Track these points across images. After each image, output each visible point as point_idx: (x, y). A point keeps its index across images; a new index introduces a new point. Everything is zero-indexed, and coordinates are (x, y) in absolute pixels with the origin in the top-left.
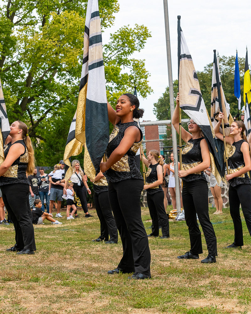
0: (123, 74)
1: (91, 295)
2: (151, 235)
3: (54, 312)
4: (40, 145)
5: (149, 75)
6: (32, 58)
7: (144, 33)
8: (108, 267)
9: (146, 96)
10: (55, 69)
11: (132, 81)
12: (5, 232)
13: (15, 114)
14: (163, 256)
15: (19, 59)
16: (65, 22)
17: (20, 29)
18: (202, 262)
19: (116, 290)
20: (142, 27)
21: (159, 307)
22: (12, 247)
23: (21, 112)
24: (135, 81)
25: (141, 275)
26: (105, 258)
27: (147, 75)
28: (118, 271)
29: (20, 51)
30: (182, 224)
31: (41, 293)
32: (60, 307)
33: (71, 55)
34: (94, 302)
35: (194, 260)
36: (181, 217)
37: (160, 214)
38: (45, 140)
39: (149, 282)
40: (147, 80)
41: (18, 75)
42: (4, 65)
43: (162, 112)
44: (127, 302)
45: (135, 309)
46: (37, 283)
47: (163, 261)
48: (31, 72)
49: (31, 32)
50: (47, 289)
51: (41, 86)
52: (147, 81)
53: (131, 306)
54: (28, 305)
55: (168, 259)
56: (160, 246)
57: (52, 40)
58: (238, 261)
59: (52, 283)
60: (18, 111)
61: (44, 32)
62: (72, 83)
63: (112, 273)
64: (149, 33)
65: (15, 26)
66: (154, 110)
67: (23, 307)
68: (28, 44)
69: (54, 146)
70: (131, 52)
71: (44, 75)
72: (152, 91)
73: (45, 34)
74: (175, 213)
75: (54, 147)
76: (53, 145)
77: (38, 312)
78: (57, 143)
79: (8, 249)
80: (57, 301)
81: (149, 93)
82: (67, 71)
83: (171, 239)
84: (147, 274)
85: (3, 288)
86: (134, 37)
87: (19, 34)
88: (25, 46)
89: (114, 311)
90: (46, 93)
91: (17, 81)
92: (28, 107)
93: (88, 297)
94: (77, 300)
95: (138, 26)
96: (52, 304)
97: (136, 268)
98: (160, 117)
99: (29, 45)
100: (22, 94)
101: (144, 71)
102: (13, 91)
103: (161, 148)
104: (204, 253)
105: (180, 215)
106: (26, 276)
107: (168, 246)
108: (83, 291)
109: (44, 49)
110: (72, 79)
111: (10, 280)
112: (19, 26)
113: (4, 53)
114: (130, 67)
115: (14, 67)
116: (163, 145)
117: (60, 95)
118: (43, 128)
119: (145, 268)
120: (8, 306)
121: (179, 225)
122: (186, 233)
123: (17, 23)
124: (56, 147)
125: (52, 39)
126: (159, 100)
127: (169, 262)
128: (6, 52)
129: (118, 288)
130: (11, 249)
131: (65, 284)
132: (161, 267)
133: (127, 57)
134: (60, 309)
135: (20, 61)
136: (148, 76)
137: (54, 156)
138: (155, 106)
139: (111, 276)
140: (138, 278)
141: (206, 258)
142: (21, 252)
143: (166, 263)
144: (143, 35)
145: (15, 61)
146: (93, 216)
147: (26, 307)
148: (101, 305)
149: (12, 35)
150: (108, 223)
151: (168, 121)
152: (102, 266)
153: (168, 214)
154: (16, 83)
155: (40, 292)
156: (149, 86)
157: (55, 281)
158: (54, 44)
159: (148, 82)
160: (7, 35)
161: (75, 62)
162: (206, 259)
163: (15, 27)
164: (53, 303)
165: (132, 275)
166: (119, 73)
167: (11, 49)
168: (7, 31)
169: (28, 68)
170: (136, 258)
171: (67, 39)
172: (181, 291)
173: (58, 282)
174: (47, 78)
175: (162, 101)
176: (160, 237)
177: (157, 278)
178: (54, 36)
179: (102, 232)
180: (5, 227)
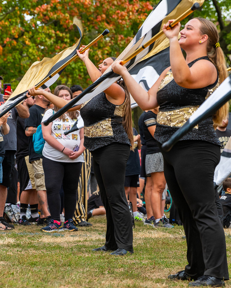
12: (165, 241)
22: (179, 270)
79: (172, 275)
130: (178, 275)
142: (198, 281)
180: (165, 232)
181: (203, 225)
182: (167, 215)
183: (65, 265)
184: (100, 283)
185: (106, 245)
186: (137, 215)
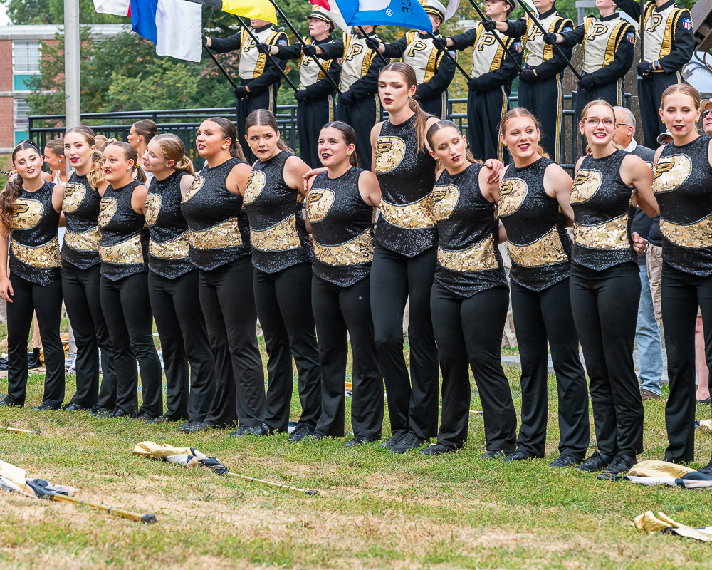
58: (281, 513)
98: (21, 15)
103: (19, 121)
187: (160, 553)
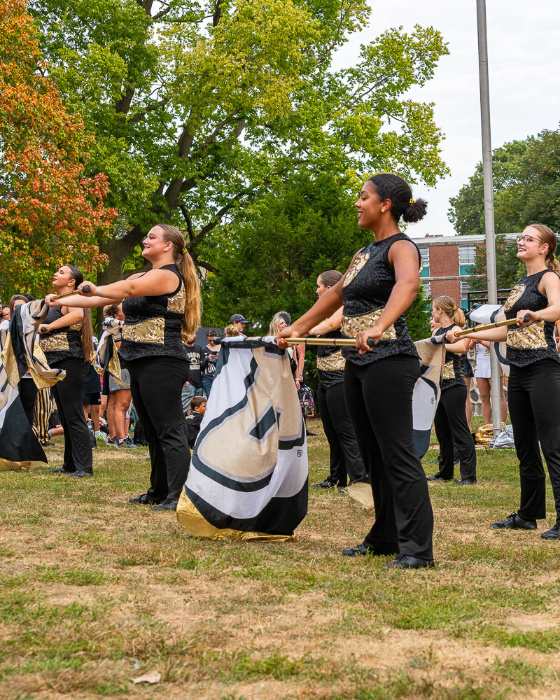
0: (386, 132)
1: (306, 598)
2: (437, 477)
3: (226, 632)
4: (207, 282)
5: (443, 136)
6: (191, 94)
7: (433, 45)
8: (345, 542)
9: (435, 183)
10: (240, 119)
11: (406, 149)
12: (128, 463)
13: (154, 215)
14: (460, 522)
15: (163, 97)
16: (262, 16)
17: (166, 30)
18: (544, 537)
19: (359, 590)
20: (430, 31)
21: (448, 627)
22: (141, 494)
23: (166, 210)
24: (412, 150)
25: (412, 561)
26: (337, 522)
27: (437, 137)
28: (363, 550)
29: (165, 78)
30: (504, 456)
31: (200, 592)
32: (239, 623)
33: (274, 91)
34: (311, 614)
35: (527, 531)
36: (503, 441)
37: (457, 434)
38: (217, 272)
39: (429, 576)
40: (438, 147)
41: (161, 131)
42: (131, 109)
43: (468, 217)
44: (380, 615)
45: (397, 631)
46: (191, 571)
47: (461, 532)
48: (189, 124)
49: (190, 39)
50: (211, 585)
51: (209, 156)
52: (438, 149)
53: (389, 623)
54: (171, 616)
55: (471, 528)
56: (454, 499)
57: (233, 57)
59: (224, 571)
60: (161, 207)
61: (216, 37)
62: (276, 151)
63: (352, 553)
64: (443, 45)
65: (154, 23)
66: (450, 212)
67: (161, 620)
68: (182, 63)
69: (235, 284)
70: (403, 85)
71: (217, 133)
72: (448, 171)
73: (220, 43)
74: (489, 431)
75: (235, 286)
76: (232, 283)
77: (192, 631)
78: (242, 278)
79: (133, 498)
80: (232, 609)
81: (442, 175)
82: (266, 126)
83: (479, 486)
84: (425, 559)
85: (118, 579)
86: (412, 54)
87: (162, 41)
88: (177, 67)
89: (353, 634)
90: (222, 170)
91: (160, 142)
92: (182, 201)
93: (299, 602)
94: (276, 608)
95: (421, 30)
96: (222, 616)
97: (401, 545)
98: (463, 229)
99: (185, 65)
100: (168, 173)
101: (432, 128)
102: (150, 166)
103: (463, 294)
104: (548, 518)
105: (499, 436)
106: (170, 556)
107: (472, 502)
108: (290, 590)
109: (217, 75)
110: (276, 142)
111: (134, 564)
112: (163, 24)
113: (131, 81)
114: (401, 119)
115: (153, 112)
116: (468, 289)
117: (251, 176)
118: (213, 246)
119: (421, 544)
120: (128, 619)
121: (497, 457)
122: (511, 475)
123: (159, 16)
124: (241, 286)
125: (234, 54)
126: (460, 191)
127: (474, 535)
128: (136, 79)
129: (362, 586)
130: (140, 499)
131: (251, 574)
132: (455, 545)
133: (396, 97)
134: (239, 626)
135: (166, 100)
136: (440, 138)
137: (236, 305)
138: (452, 205)
139: (349, 560)
140: (406, 566)
141: (552, 527)
142: (161, 505)
143: (467, 536)
144: (430, 50)
145: (155, 99)
146: (315, 435)
147: (166, 621)
148: (325, 620)
149: (149, 42)
150: (345, 449)
151: (480, 238)
152: (330, 538)
153: (474, 435)
154: (156, 147)
155: (198, 589)
156: (442, 161)
157: (230, 567)
158: (239, 66)
159: (440, 151)
160: (138, 43)
161: (282, 106)
162: (552, 530)
163: (156, 25)
164: (224, 613)
165: (393, 558)
166: (377, 132)
167: (145, 73)
168: (136, 34)
169: (182, 117)
170: (401, 524)
171: (267, 54)
172: (496, 594)
173: (237, 570)
174: (224, 138)
175: (467, 193)
176: (456, 481)
177: (445, 567)
178: (238, 46)
179: (332, 468)
180: (129, 453)
181: (168, 446)
182: (131, 436)
183: (19, 488)
184: (56, 508)
185: (64, 467)
186: (100, 435)
187: (543, 563)
